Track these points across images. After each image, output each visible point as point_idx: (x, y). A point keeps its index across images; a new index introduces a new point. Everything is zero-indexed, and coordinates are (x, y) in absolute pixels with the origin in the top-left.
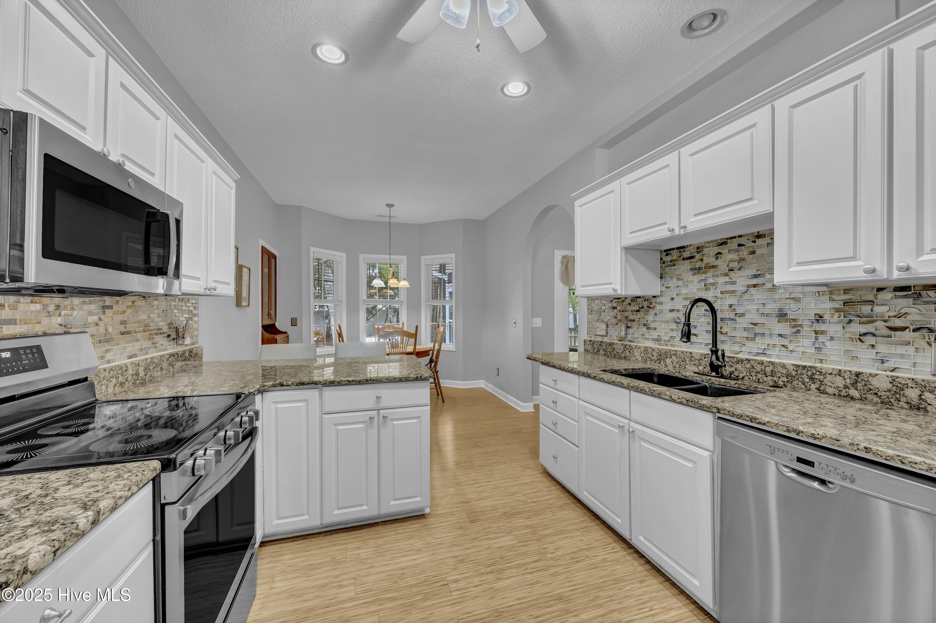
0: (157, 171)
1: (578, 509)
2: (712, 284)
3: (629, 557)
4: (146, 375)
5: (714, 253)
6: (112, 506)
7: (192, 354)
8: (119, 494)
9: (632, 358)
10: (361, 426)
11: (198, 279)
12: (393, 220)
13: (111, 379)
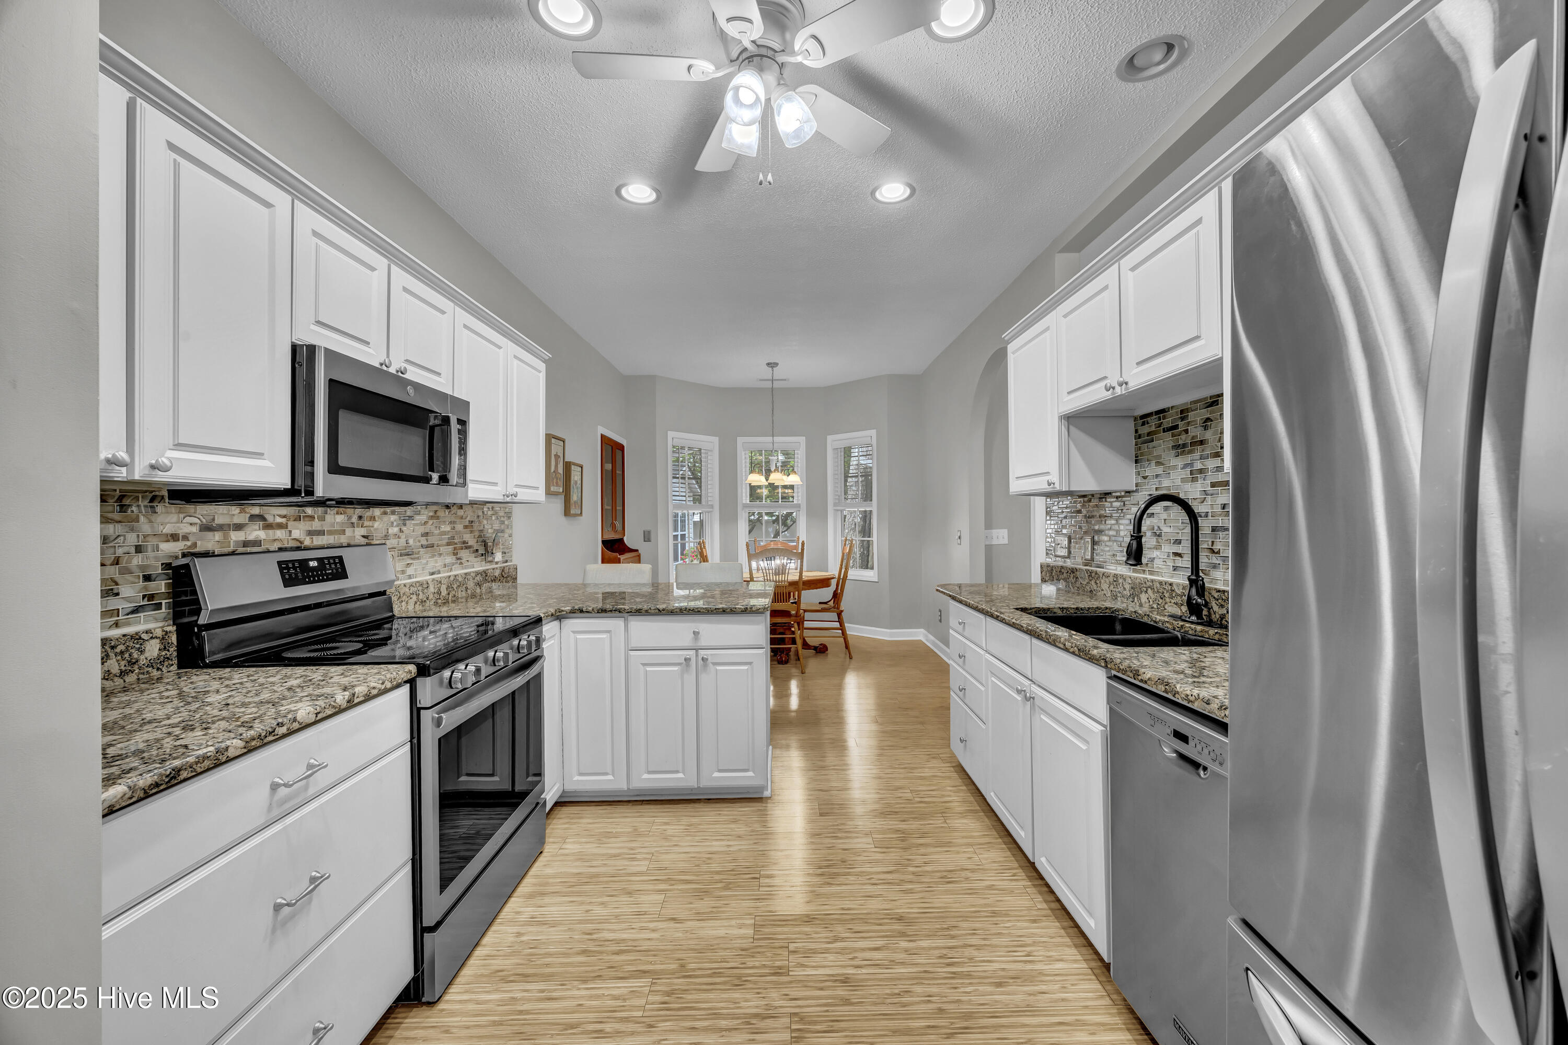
0: (445, 369)
1: (986, 820)
2: (1201, 471)
3: (1034, 889)
4: (449, 594)
5: (1202, 419)
6: (366, 693)
7: (503, 573)
8: (373, 684)
9: (1100, 593)
10: (676, 668)
11: (495, 484)
12: (777, 385)
13: (411, 596)
